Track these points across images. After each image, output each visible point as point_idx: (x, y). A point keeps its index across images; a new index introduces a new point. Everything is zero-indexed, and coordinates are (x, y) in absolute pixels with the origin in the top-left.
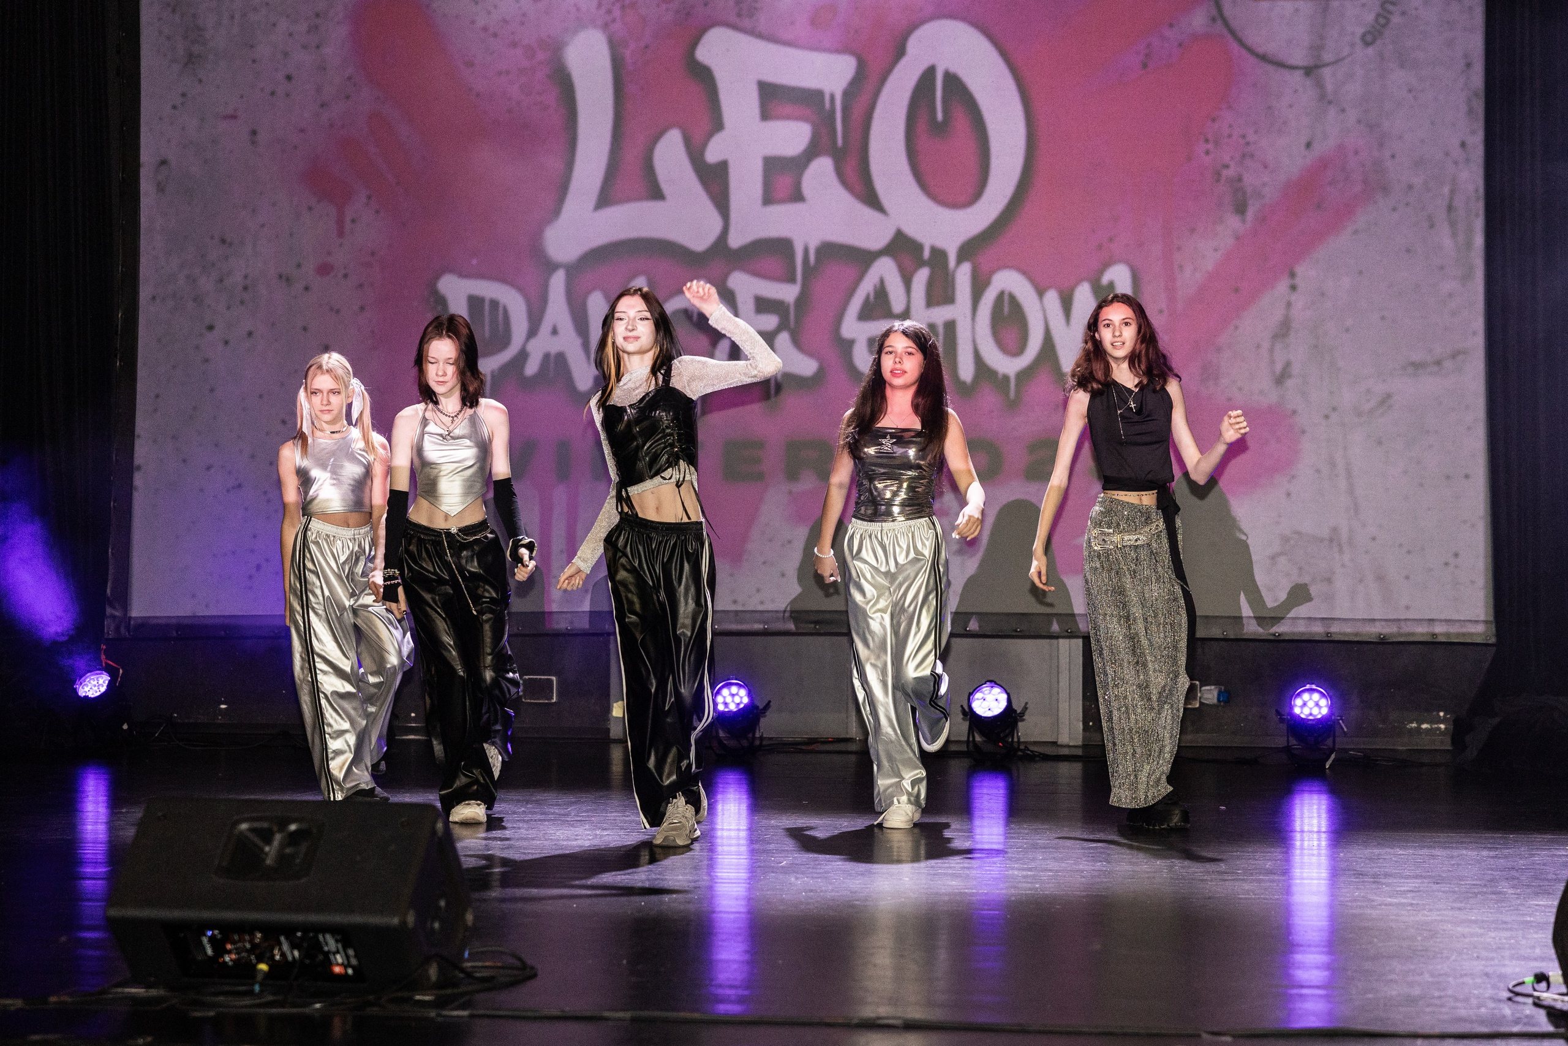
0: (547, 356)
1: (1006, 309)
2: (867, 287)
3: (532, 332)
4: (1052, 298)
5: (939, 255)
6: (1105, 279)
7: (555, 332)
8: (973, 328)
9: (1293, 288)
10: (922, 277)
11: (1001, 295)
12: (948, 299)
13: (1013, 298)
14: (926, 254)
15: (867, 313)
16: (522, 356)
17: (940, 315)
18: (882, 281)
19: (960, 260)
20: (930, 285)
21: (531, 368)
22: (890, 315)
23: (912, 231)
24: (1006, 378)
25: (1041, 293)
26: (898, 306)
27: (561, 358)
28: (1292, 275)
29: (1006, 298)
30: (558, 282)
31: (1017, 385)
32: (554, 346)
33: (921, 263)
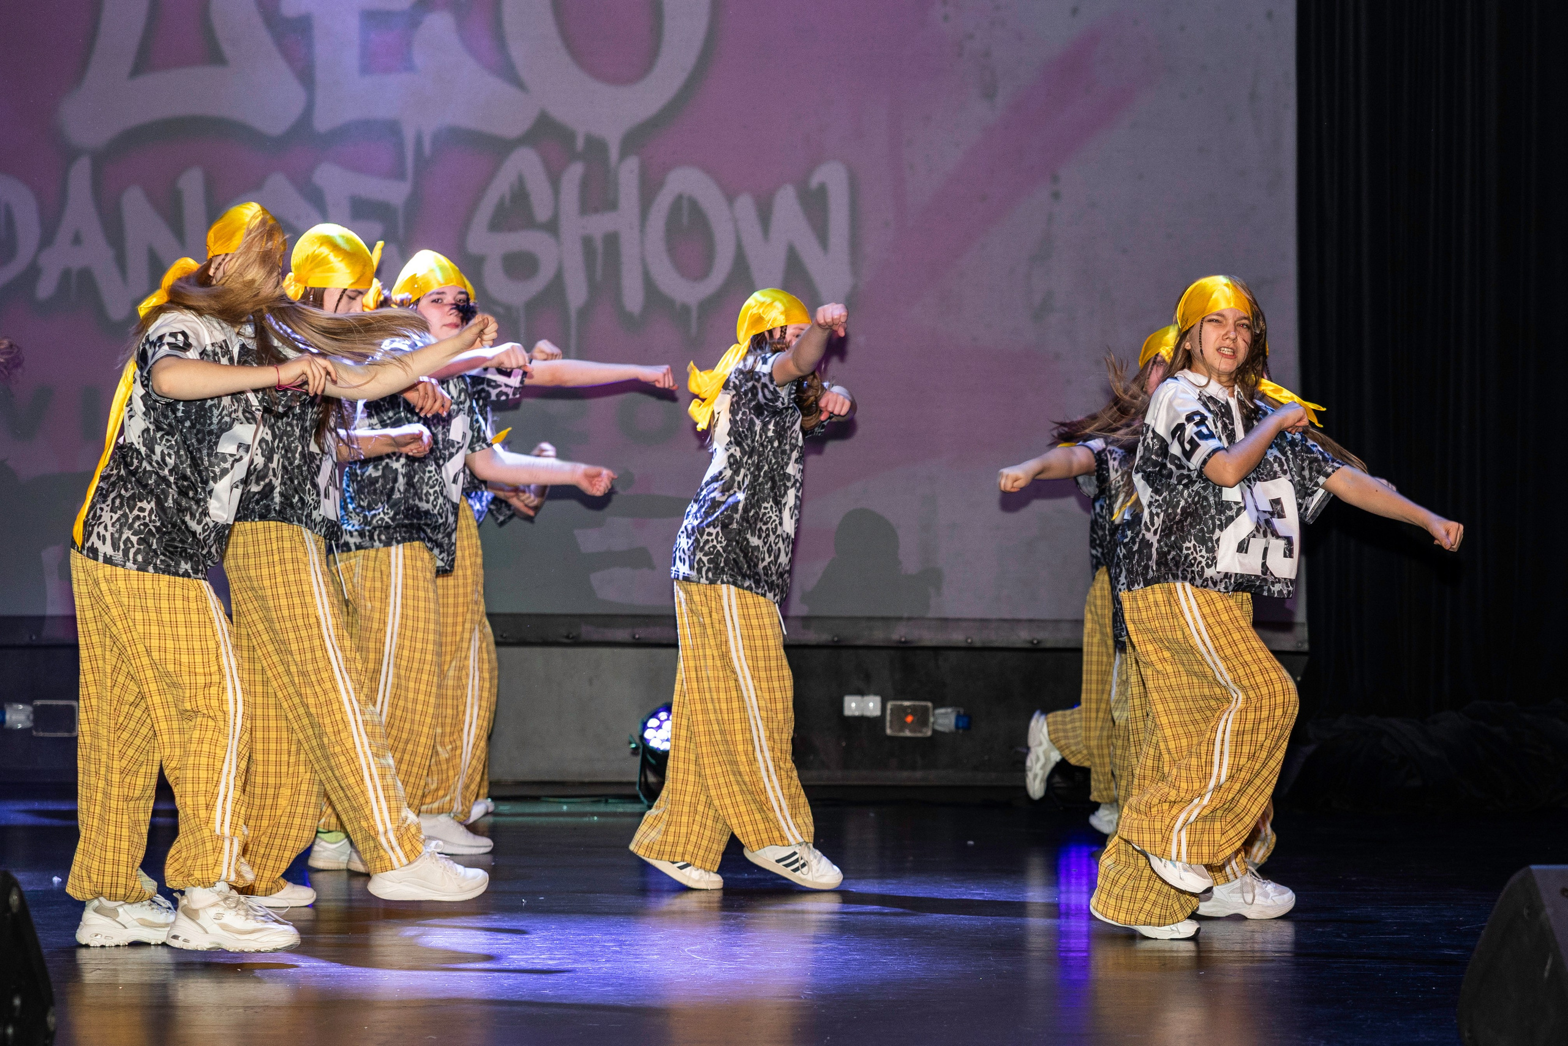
0: (66, 274)
1: (685, 220)
2: (500, 187)
3: (47, 240)
4: (745, 204)
5: (596, 148)
6: (814, 182)
7: (77, 240)
8: (642, 242)
9: (1056, 195)
10: (575, 172)
11: (680, 197)
12: (611, 205)
13: (694, 206)
14: (580, 143)
15: (500, 222)
16: (33, 272)
17: (599, 225)
18: (521, 180)
19: (624, 154)
20: (585, 184)
21: (45, 288)
22: (529, 223)
23: (560, 113)
24: (686, 309)
25: (730, 198)
26: (542, 213)
27: (86, 278)
28: (1055, 179)
29: (685, 204)
30: (80, 175)
31: (699, 318)
32: (77, 260)
33: (574, 156)
